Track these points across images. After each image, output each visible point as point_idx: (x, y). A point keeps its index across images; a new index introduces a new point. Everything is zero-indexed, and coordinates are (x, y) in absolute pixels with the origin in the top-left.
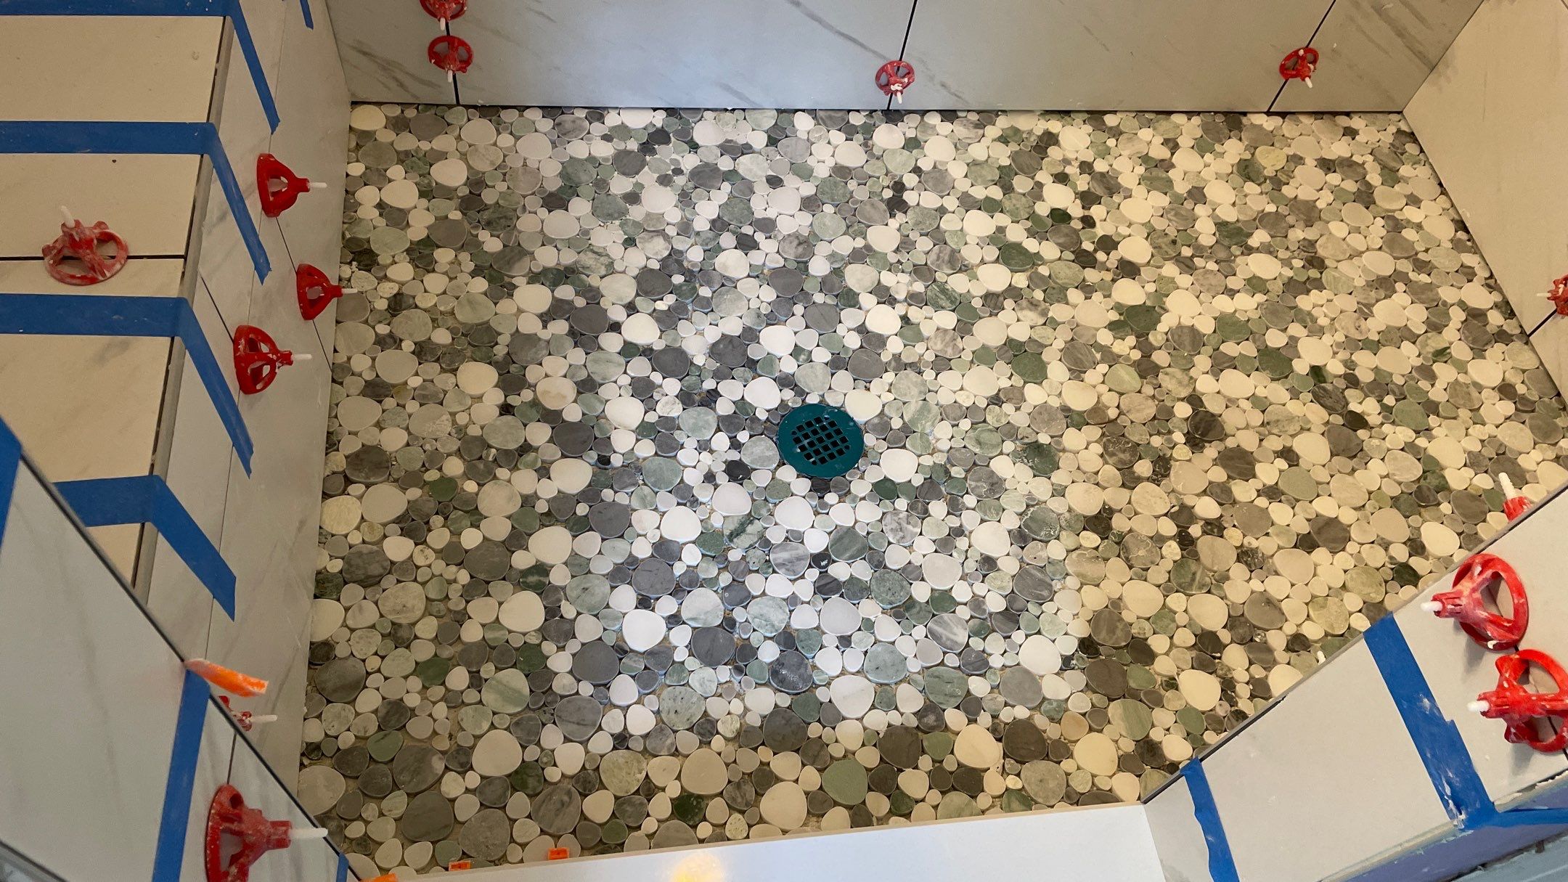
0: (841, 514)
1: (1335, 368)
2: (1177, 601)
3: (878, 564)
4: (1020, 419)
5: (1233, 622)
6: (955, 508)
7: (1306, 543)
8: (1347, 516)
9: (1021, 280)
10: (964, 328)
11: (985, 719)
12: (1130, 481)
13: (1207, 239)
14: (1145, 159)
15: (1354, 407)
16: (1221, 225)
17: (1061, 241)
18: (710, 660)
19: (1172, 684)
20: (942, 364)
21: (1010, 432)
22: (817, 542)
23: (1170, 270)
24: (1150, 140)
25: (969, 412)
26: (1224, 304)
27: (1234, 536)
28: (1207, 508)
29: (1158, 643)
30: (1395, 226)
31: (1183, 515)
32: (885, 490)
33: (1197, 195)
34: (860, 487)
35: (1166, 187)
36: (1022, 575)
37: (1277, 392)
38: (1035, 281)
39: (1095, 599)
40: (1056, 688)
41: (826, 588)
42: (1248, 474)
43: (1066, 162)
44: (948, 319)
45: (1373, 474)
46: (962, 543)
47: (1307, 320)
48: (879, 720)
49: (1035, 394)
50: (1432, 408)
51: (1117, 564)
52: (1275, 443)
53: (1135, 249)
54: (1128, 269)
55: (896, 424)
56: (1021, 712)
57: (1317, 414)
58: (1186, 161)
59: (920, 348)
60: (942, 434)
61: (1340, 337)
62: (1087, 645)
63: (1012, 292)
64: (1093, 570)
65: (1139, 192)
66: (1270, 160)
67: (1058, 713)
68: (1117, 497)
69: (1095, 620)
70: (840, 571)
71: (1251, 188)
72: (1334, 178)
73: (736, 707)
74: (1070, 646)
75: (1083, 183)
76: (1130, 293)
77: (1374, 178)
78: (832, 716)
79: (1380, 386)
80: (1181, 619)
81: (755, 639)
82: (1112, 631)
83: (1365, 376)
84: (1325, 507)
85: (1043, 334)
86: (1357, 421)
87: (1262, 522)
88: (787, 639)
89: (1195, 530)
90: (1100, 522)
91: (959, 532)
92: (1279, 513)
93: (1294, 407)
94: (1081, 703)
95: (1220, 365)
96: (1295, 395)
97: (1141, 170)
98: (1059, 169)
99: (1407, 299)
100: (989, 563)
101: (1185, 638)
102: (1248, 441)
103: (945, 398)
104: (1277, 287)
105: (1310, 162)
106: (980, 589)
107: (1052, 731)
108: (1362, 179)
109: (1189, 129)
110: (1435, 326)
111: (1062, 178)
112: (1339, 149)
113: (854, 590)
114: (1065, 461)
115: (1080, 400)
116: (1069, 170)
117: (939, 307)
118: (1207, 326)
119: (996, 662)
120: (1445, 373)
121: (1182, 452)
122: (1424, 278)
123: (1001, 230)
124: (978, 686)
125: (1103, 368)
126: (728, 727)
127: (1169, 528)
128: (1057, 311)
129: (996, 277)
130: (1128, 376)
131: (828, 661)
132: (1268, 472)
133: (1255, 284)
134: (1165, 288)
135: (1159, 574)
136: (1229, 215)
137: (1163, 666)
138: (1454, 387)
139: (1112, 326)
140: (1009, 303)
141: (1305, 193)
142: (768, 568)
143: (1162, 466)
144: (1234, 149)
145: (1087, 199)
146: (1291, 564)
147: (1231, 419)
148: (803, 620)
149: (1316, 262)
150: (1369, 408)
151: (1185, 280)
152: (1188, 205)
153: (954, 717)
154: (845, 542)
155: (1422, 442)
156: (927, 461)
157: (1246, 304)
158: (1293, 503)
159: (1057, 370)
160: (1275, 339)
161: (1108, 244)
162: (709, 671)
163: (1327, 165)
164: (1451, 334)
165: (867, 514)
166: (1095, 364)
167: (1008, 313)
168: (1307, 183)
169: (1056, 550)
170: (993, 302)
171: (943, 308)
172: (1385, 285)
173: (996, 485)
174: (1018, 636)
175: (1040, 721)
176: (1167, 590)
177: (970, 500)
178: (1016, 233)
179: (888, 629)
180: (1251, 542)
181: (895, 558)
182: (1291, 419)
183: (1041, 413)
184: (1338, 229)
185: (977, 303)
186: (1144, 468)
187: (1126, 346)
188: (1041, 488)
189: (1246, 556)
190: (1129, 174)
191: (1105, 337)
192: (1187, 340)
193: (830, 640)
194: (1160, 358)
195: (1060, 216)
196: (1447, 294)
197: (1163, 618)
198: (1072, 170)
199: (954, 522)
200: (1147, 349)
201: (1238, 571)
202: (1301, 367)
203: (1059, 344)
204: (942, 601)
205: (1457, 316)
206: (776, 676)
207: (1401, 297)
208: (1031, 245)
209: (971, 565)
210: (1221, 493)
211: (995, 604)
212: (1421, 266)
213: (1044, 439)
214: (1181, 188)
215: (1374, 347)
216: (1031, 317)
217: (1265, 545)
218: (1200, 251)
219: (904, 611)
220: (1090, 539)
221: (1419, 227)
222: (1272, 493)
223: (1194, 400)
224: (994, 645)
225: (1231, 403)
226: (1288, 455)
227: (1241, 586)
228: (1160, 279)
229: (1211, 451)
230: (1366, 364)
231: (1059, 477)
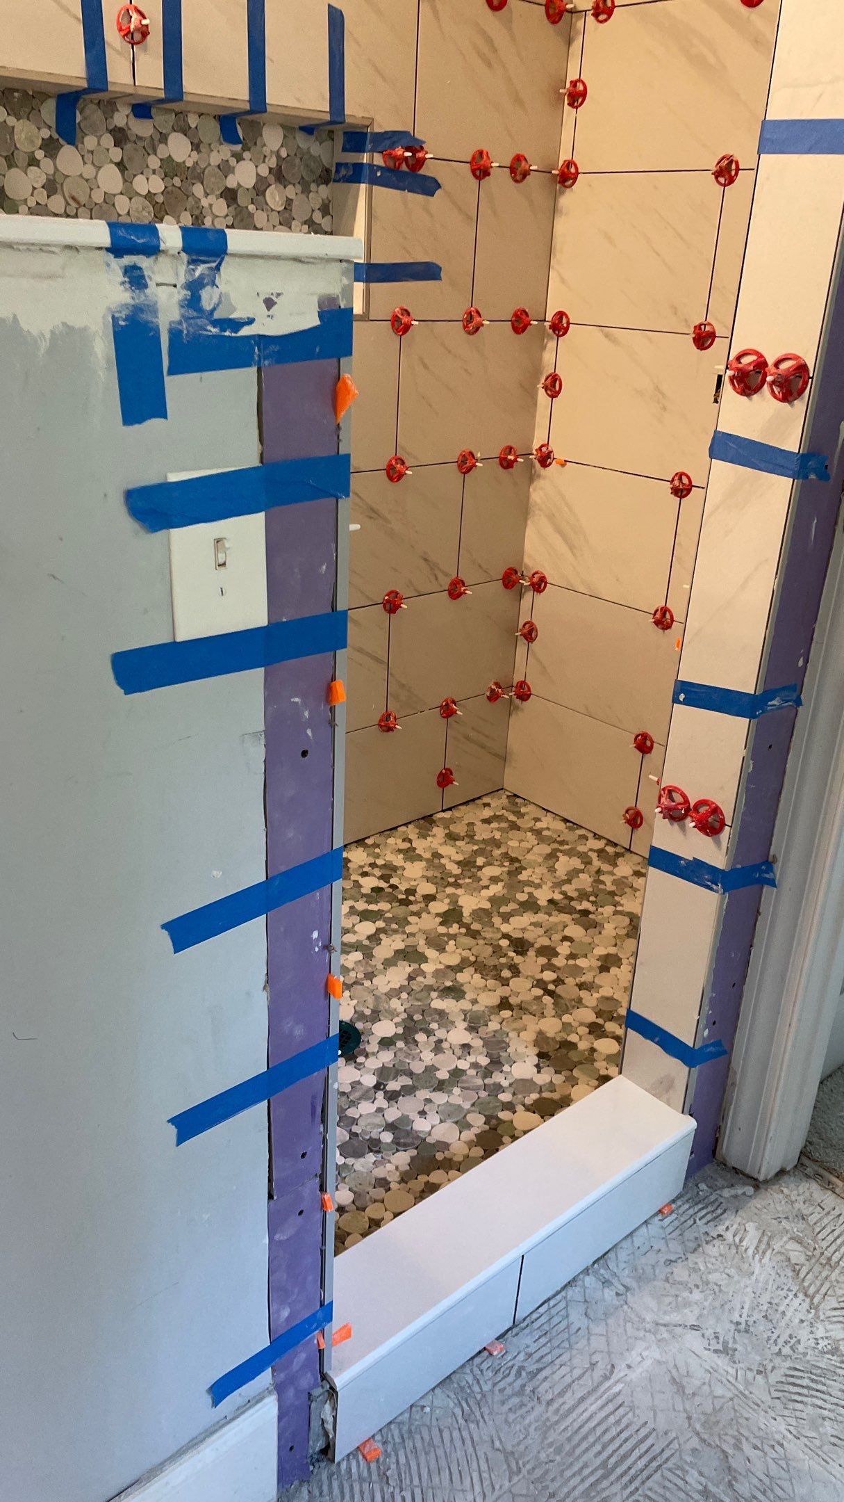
0: (373, 1063)
1: (557, 897)
2: (566, 1018)
3: (411, 1074)
4: (430, 981)
5: (599, 1014)
6: (429, 1033)
7: (604, 968)
8: (613, 950)
9: (381, 924)
10: (368, 955)
11: (520, 1108)
12: (505, 982)
13: (456, 870)
14: (400, 851)
15: (579, 908)
16: (458, 863)
17: (387, 899)
18: (358, 1154)
19: (593, 1050)
20: (370, 976)
21: (430, 988)
22: (370, 1081)
23: (449, 890)
24: (394, 842)
25: (402, 989)
26: (486, 893)
27: (570, 981)
28: (549, 976)
29: (573, 1038)
30: (538, 833)
31: (540, 984)
32: (386, 1043)
33: (437, 855)
34: (373, 1047)
35: (420, 858)
36: (486, 1043)
37: (541, 917)
38: (387, 921)
39: (529, 1036)
40: (544, 1078)
41: (392, 1097)
42: (556, 954)
43: (361, 867)
44: (357, 956)
45: (609, 929)
46: (445, 1045)
47: (529, 883)
48: (469, 1135)
49: (428, 968)
50: (613, 894)
51: (527, 1018)
52: (557, 937)
53: (427, 888)
54: (429, 898)
55: (368, 1012)
56: (534, 1096)
57: (565, 918)
58: (420, 845)
59: (353, 974)
60: (395, 1004)
61: (550, 884)
62: (541, 1055)
63: (379, 930)
64: (517, 1024)
65: (408, 865)
66: (460, 829)
67: (551, 1087)
68: (502, 991)
69: (536, 1043)
70: (393, 1086)
71: (458, 843)
72: (494, 825)
73: (389, 1167)
74: (536, 1060)
75: (377, 872)
76: (440, 907)
77: (512, 818)
78: (445, 1146)
79: (583, 895)
80: (575, 1024)
81: (374, 1136)
82: (548, 1043)
83: (575, 895)
84: (600, 951)
85: (411, 941)
86: (585, 913)
87: (578, 971)
88: (391, 1127)
89: (551, 987)
90: (504, 1004)
91: (440, 1041)
92: (581, 962)
93: (552, 919)
94: (558, 1079)
95: (506, 918)
96: (550, 915)
97: (401, 856)
98: (360, 872)
99: (566, 858)
100: (466, 1047)
101: (584, 1030)
102: (545, 941)
103: (384, 989)
104: (505, 877)
105: (479, 823)
106: (471, 1059)
107: (556, 1096)
108: (507, 820)
109: (412, 832)
110: (588, 862)
111: (365, 874)
112: (487, 813)
113: (408, 1091)
114: (465, 988)
115: (454, 960)
116: (365, 870)
117: (348, 953)
118: (487, 905)
119: (505, 1083)
120: (607, 879)
121: (518, 959)
122: (566, 847)
123: (352, 908)
124: (505, 1097)
125: (452, 943)
126: (394, 1178)
127: (539, 992)
128: (408, 929)
129: (367, 928)
130: (468, 941)
131: (421, 1125)
132: (564, 949)
133: (495, 880)
134: (454, 899)
135: (550, 1010)
136: (460, 858)
137: (583, 1045)
138: (614, 882)
139: (441, 924)
140: (382, 936)
141: (486, 836)
142: (354, 1104)
143: (515, 970)
144: (439, 832)
145: (385, 878)
146: (603, 979)
147: (528, 936)
148: (392, 1114)
149: (513, 860)
150: (585, 905)
151: (459, 891)
152: (436, 861)
153: (504, 1115)
154: (384, 1074)
155: (619, 908)
156: (398, 1020)
157: (497, 889)
158: (586, 956)
159: (431, 953)
160: (522, 897)
161: (410, 891)
162: (362, 1160)
163: (487, 821)
164: (597, 863)
165: (386, 1057)
166: (447, 943)
167: (385, 940)
168: (482, 833)
169: (494, 1025)
170: (375, 938)
171: (350, 952)
172: (553, 856)
173: (442, 1014)
174: (506, 1068)
175: (546, 1095)
176: (559, 1016)
177: (434, 1026)
178: (361, 906)
179: (440, 1098)
180: (579, 980)
181: (417, 1068)
182: (556, 924)
183: (437, 973)
184: (512, 843)
185: (366, 943)
186: (506, 973)
187: (455, 929)
188: (465, 1004)
189: (581, 986)
190: (398, 860)
191: (442, 930)
192: (480, 914)
193: (414, 1115)
194: (475, 926)
195: (377, 890)
196: (581, 849)
197: (566, 1027)
198: (367, 869)
199: (433, 1039)
200: (467, 927)
201: (584, 994)
202: (543, 902)
203: (422, 942)
204: (457, 1074)
205: (594, 856)
206: (398, 1145)
207: (563, 859)
208: (373, 907)
209: (459, 1052)
210: (550, 967)
211: (484, 1061)
212: (562, 843)
213: (449, 984)
214: (427, 855)
215: (569, 881)
216: (398, 937)
217: (587, 978)
218: (456, 876)
219: (441, 1086)
220: (506, 1014)
221: (548, 829)
222: (572, 956)
223: (506, 936)
224: (498, 1078)
225: (524, 930)
226: (565, 938)
227: (590, 999)
228: (448, 896)
229: (531, 953)
230: (570, 889)
231: (469, 996)
